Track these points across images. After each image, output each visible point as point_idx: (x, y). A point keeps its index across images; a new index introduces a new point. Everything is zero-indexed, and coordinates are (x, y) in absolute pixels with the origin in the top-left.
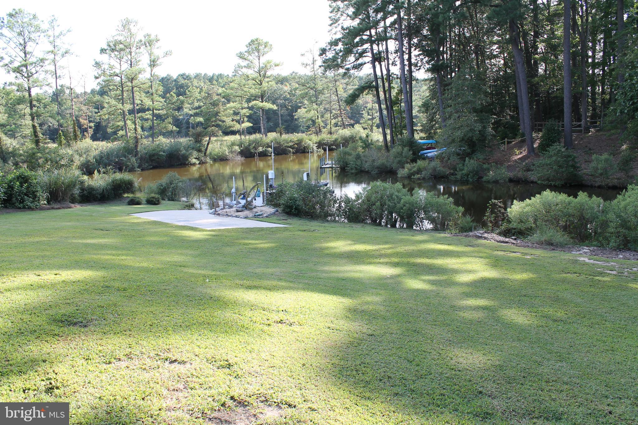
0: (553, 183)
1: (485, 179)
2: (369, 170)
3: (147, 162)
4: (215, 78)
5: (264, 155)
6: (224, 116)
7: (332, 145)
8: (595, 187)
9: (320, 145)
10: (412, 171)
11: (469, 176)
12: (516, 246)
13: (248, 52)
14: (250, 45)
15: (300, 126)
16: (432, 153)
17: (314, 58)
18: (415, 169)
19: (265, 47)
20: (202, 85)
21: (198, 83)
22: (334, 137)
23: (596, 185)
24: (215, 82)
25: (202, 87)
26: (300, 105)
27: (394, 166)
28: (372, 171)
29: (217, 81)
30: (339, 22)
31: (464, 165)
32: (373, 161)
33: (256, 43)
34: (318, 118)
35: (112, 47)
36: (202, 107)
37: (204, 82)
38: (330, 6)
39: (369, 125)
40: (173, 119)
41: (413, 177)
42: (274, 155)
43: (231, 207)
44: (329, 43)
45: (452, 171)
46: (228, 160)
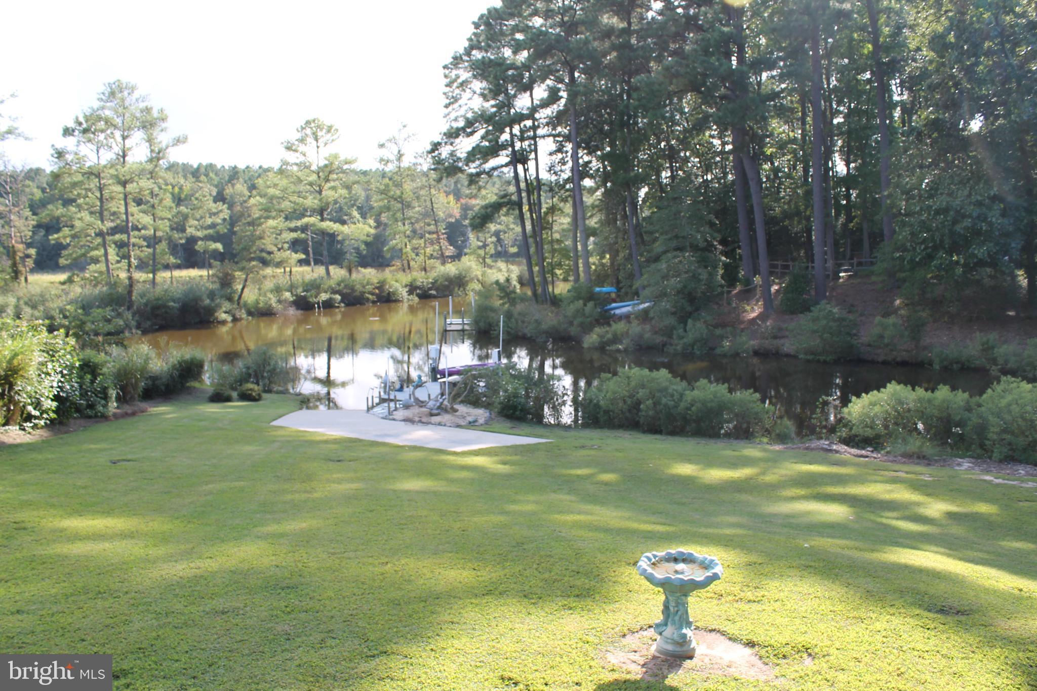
0: (822, 358)
1: (718, 351)
2: (532, 337)
3: (149, 319)
4: (203, 170)
5: (328, 305)
7: (430, 289)
8: (878, 362)
9: (412, 288)
10: (606, 339)
11: (695, 347)
14: (303, 128)
15: (346, 253)
16: (623, 308)
17: (400, 151)
18: (609, 336)
19: (329, 131)
20: (182, 181)
21: (174, 178)
22: (433, 275)
23: (880, 359)
24: (203, 178)
25: (182, 185)
26: (345, 218)
27: (574, 331)
28: (535, 338)
29: (207, 175)
30: (460, 102)
31: (685, 331)
32: (536, 321)
33: (313, 125)
34: (406, 245)
35: (85, 126)
36: (218, 225)
37: (185, 177)
38: (446, 76)
39: (479, 256)
40: (169, 244)
41: (608, 348)
42: (343, 305)
43: (407, 407)
44: (445, 134)
45: (665, 339)
46: (274, 314)
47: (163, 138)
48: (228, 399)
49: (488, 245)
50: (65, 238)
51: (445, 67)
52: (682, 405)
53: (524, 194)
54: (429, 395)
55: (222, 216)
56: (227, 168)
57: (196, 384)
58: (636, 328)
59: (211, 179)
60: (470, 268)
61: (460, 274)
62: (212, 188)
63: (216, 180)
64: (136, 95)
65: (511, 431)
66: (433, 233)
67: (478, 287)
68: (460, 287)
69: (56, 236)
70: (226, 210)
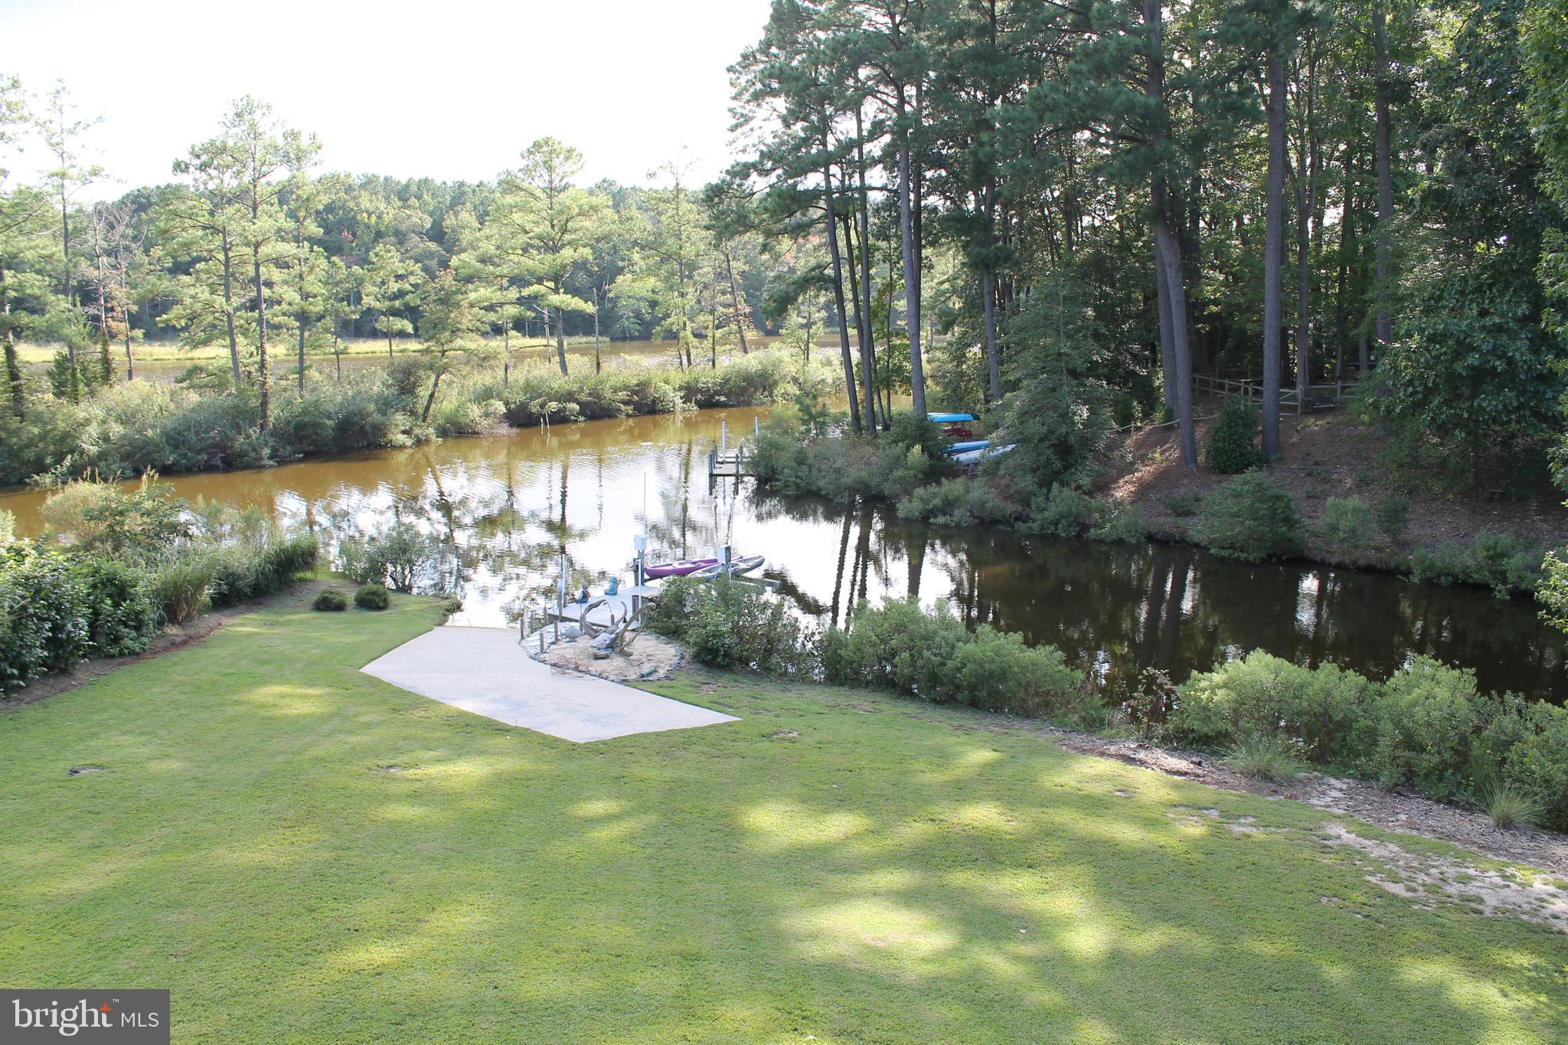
0: (1243, 556)
1: (1093, 534)
2: (828, 494)
3: (290, 443)
4: (414, 188)
5: (560, 420)
6: (472, 331)
7: (718, 393)
9: (689, 392)
10: (931, 506)
11: (1060, 526)
12: (1203, 782)
13: (526, 170)
14: (530, 152)
16: (969, 454)
17: (678, 184)
18: (937, 501)
19: (569, 157)
20: (382, 206)
21: (371, 201)
22: (724, 370)
24: (413, 201)
25: (382, 213)
26: (621, 264)
27: (888, 489)
28: (835, 496)
29: (419, 198)
30: (752, 124)
31: (1048, 499)
32: (838, 471)
33: (545, 149)
34: (685, 324)
35: (204, 158)
36: (407, 293)
37: (387, 199)
38: (732, 83)
39: (799, 340)
40: (336, 321)
41: (932, 520)
42: (583, 419)
43: (572, 638)
44: (728, 172)
45: (1020, 508)
46: (478, 433)
48: (340, 607)
49: (815, 323)
50: (179, 319)
51: (731, 69)
52: (951, 663)
53: (844, 267)
54: (613, 617)
55: (412, 280)
56: (450, 184)
57: (309, 575)
58: (978, 491)
59: (425, 203)
60: (781, 360)
61: (766, 370)
62: (425, 216)
63: (432, 204)
64: (273, 116)
66: (730, 306)
67: (793, 389)
68: (764, 390)
69: (165, 317)
70: (419, 272)
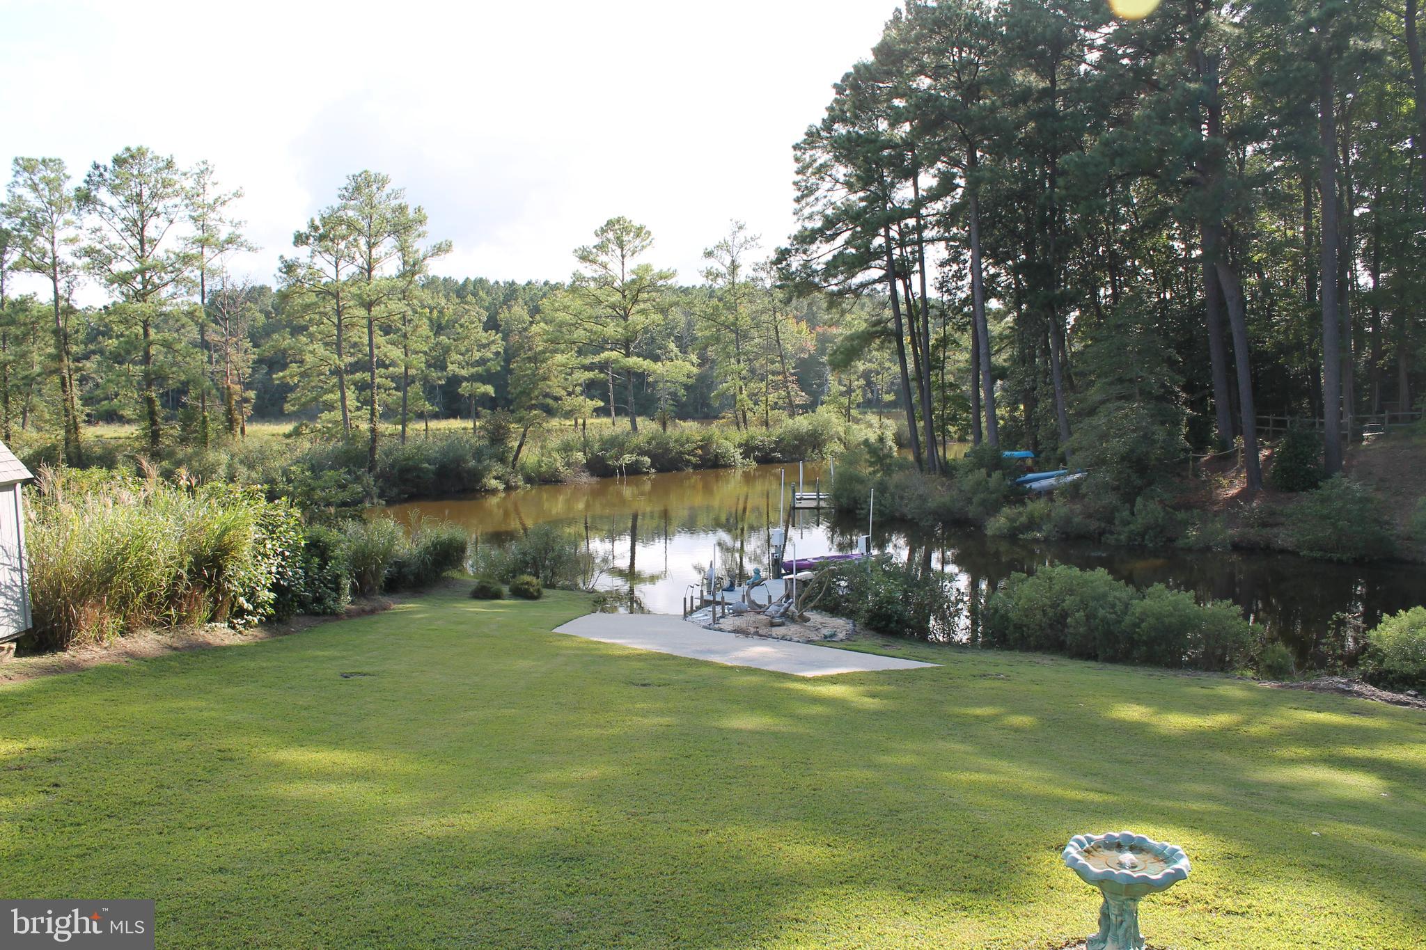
0: (1335, 556)
1: (1180, 543)
2: (914, 519)
3: (395, 485)
4: (471, 287)
5: (634, 471)
7: (774, 450)
9: (748, 449)
10: (1018, 523)
11: (1147, 537)
13: (600, 246)
14: (603, 231)
15: (659, 399)
16: (1044, 481)
17: (733, 262)
18: (1023, 519)
19: (638, 235)
20: (443, 302)
21: (433, 298)
22: (777, 431)
24: (470, 298)
25: (443, 308)
26: (659, 352)
27: (972, 511)
28: (916, 520)
29: (475, 295)
30: (817, 194)
31: (1133, 514)
32: (921, 496)
33: (617, 227)
34: (741, 388)
35: (321, 231)
36: (488, 360)
37: (447, 297)
38: (797, 160)
39: (841, 406)
40: (424, 385)
41: (1021, 536)
42: (653, 471)
43: (738, 613)
44: (796, 238)
45: (1103, 525)
46: (561, 481)
47: (420, 246)
48: (497, 596)
49: (854, 391)
50: (292, 376)
51: (796, 147)
52: (1128, 619)
53: (904, 321)
54: (770, 597)
55: (494, 348)
56: (502, 284)
57: (454, 574)
58: (1061, 508)
59: (482, 299)
60: (829, 422)
61: (815, 431)
62: (482, 310)
63: (488, 300)
64: (387, 189)
65: (883, 651)
66: (779, 373)
67: (839, 448)
68: (814, 448)
69: (281, 374)
70: (500, 341)
